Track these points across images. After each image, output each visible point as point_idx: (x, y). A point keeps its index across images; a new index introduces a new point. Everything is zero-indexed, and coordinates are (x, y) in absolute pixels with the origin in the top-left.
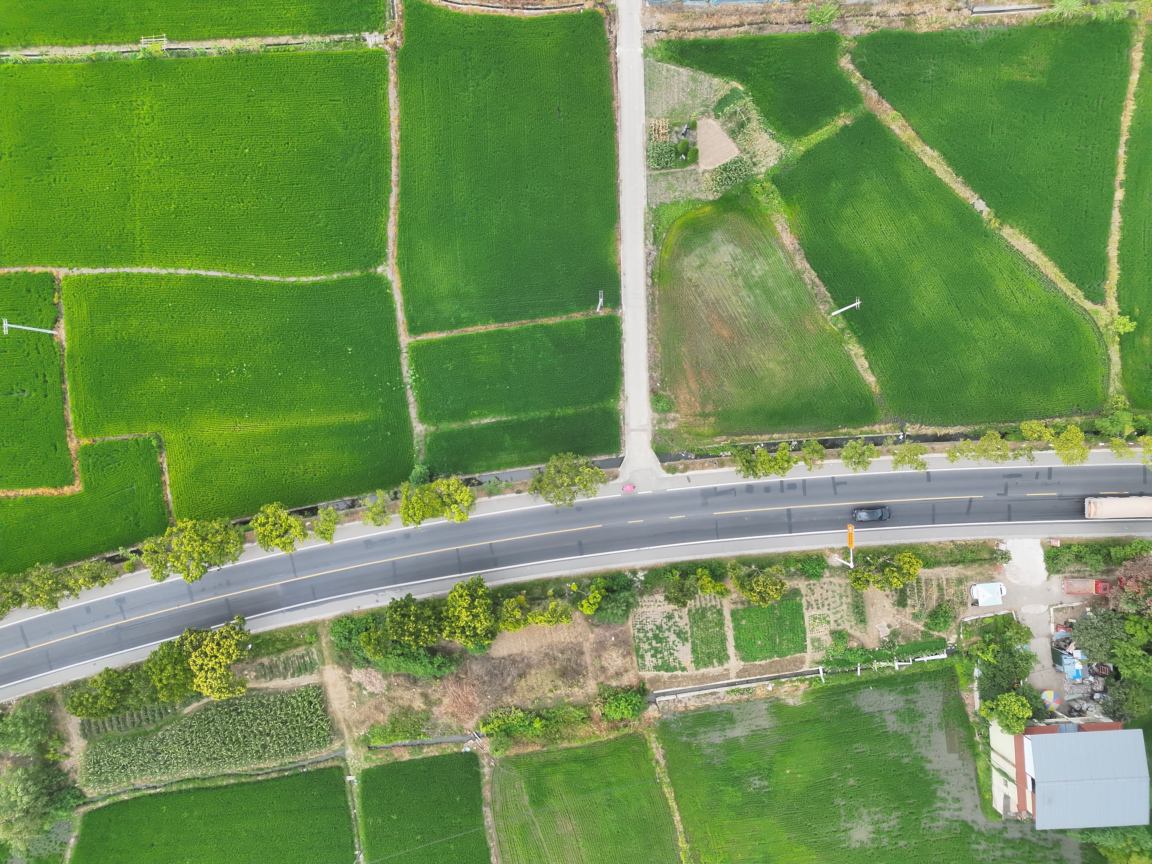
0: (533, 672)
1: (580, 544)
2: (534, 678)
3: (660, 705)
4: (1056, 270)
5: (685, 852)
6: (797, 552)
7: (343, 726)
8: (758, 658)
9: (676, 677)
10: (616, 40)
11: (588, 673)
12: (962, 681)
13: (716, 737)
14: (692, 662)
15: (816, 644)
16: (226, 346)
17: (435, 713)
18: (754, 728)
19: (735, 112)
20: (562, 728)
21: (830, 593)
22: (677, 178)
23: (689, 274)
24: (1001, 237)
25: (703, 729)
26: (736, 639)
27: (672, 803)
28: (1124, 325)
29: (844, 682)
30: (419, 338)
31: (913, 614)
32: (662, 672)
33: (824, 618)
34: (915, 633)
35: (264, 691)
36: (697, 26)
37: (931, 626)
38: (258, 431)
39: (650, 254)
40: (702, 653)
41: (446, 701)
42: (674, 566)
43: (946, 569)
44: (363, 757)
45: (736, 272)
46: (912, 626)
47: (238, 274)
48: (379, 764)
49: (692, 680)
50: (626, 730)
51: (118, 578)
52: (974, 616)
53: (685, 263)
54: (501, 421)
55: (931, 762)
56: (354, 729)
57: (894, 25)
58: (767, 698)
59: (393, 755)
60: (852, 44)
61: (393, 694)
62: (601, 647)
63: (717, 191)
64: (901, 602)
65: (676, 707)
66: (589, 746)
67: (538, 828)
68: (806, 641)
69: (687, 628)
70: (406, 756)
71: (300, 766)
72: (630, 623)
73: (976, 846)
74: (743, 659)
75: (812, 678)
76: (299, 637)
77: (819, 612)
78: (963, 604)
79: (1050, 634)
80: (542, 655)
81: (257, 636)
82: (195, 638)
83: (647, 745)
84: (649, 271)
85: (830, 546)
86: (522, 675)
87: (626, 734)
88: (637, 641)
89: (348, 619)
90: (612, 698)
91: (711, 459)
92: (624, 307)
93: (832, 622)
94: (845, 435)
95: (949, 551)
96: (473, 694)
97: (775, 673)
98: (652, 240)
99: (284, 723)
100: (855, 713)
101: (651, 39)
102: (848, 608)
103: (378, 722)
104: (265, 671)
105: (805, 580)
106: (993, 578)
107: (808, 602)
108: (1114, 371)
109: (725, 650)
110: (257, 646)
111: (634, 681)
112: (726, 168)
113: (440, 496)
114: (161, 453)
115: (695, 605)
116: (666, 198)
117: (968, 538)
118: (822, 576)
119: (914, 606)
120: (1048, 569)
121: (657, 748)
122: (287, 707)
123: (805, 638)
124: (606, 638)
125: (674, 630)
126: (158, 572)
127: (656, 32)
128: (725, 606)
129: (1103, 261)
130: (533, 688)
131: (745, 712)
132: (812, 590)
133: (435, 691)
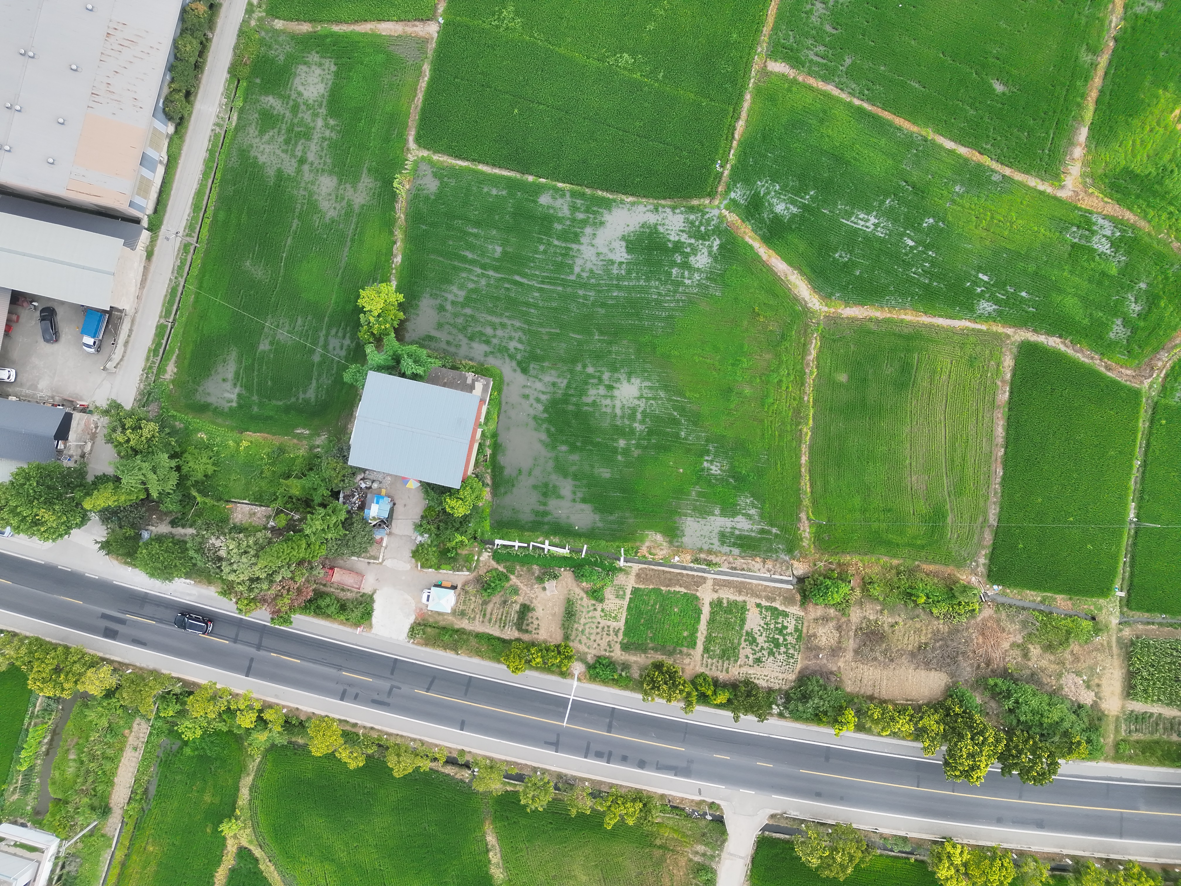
0: (910, 647)
1: (827, 759)
2: (911, 642)
3: (789, 572)
5: (807, 424)
6: (614, 688)
7: (1115, 650)
8: (682, 595)
9: (768, 598)
11: (856, 631)
12: (487, 511)
14: (748, 610)
15: (621, 593)
17: (1021, 637)
18: (701, 519)
20: (895, 579)
21: (593, 637)
25: (753, 534)
26: (698, 620)
27: (805, 473)
28: (229, 828)
29: (603, 543)
31: (518, 594)
32: (781, 608)
33: (606, 616)
34: (521, 575)
37: (504, 576)
40: (736, 617)
41: (1006, 645)
43: (472, 628)
44: (1104, 611)
46: (521, 583)
48: (1089, 599)
49: (751, 589)
50: (831, 559)
52: (458, 575)
55: (541, 441)
56: (1105, 643)
58: (682, 547)
59: (1073, 605)
61: (1058, 669)
62: (835, 651)
64: (525, 610)
65: (774, 567)
66: (873, 553)
67: (945, 488)
68: (630, 598)
69: (743, 644)
70: (1060, 598)
71: (1167, 620)
72: (799, 667)
73: (520, 346)
74: (697, 598)
75: (633, 555)
76: (1135, 752)
77: (609, 623)
78: (465, 590)
79: (389, 536)
80: (896, 660)
83: (815, 538)
86: (921, 648)
88: (797, 647)
91: (671, 804)
93: (599, 609)
95: (464, 645)
96: (977, 644)
97: (667, 572)
100: (600, 507)
102: (579, 619)
103: (1080, 645)
104: (1178, 729)
105: (612, 657)
107: (616, 635)
108: (250, 778)
109: (713, 614)
111: (811, 607)
115: (729, 664)
117: (441, 653)
118: (595, 656)
119: (515, 602)
120: (373, 601)
121: (804, 531)
123: (630, 602)
124: (827, 657)
125: (757, 646)
128: (699, 654)
130: (915, 632)
131: (706, 539)
132: (609, 645)
133: (1015, 658)
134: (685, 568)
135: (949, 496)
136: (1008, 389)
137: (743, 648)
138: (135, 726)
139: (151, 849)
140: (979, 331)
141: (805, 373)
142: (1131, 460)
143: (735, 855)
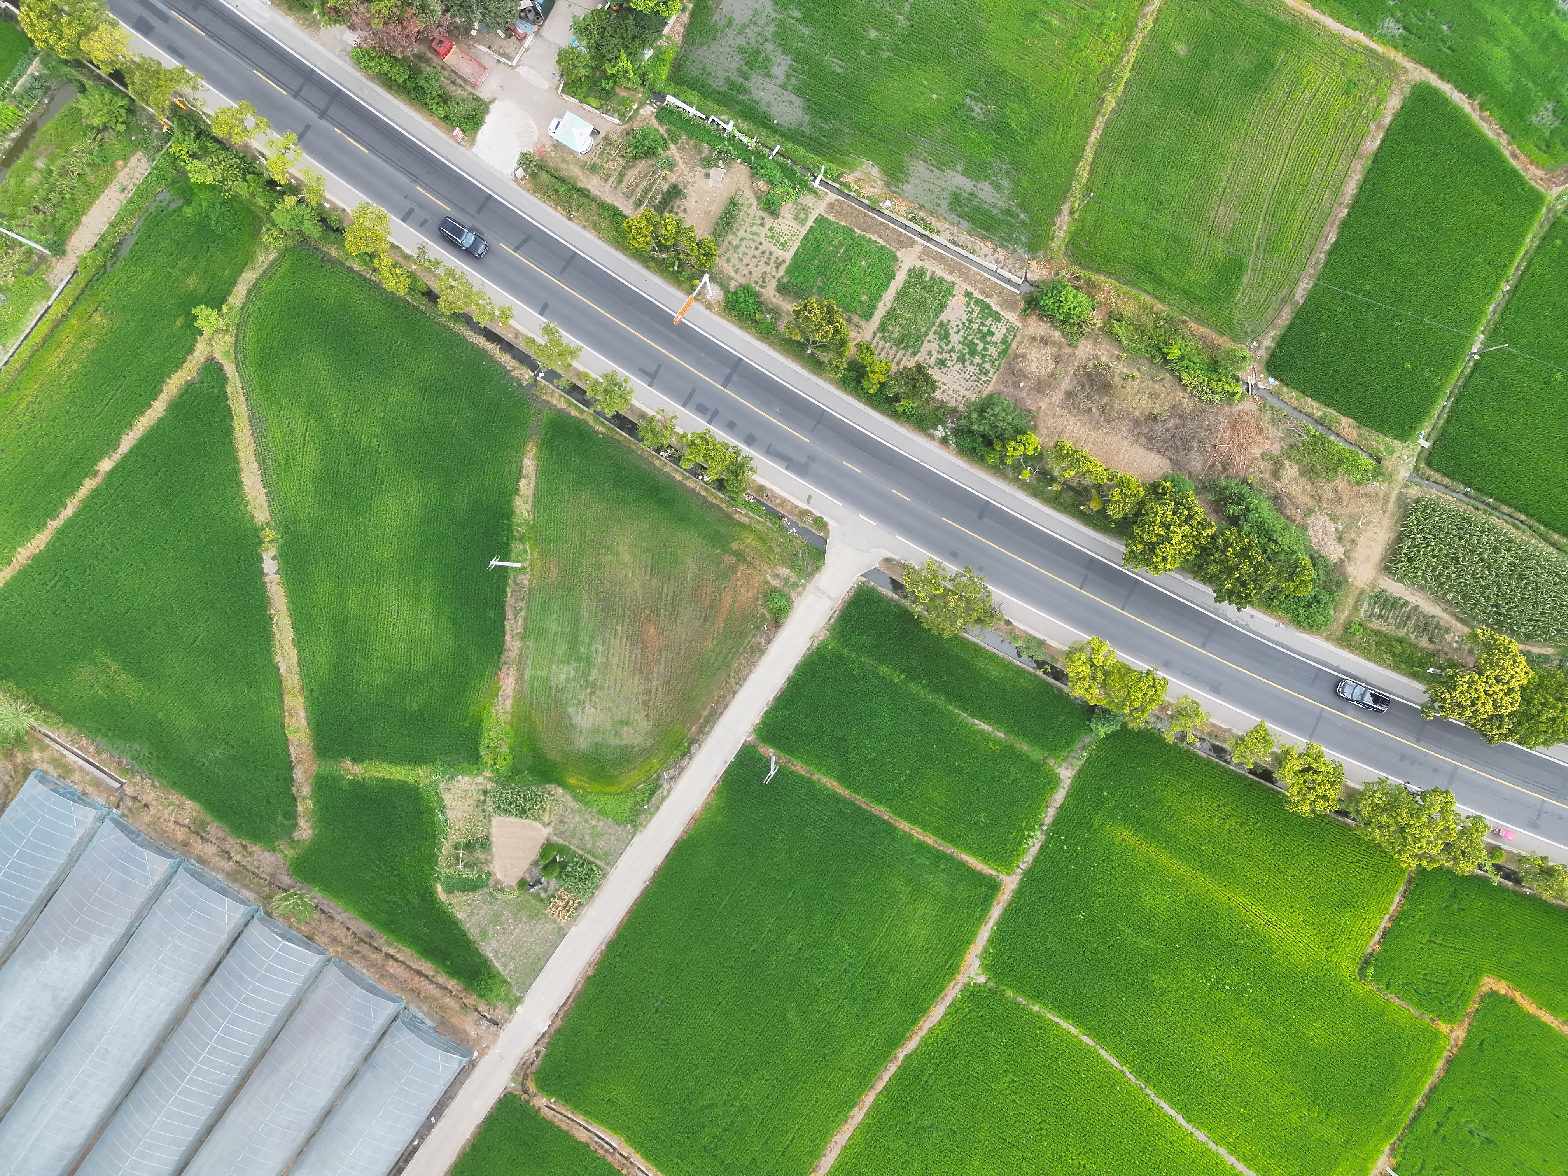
0: (1137, 413)
1: (981, 516)
2: (1142, 406)
3: (1022, 273)
4: (238, 434)
5: (1115, 90)
6: (749, 333)
7: (1391, 506)
8: (877, 247)
9: (983, 292)
10: (539, 1040)
11: (1078, 367)
12: (670, 56)
13: (986, 193)
14: (954, 296)
15: (802, 216)
16: (1213, 1020)
17: (1279, 448)
18: (937, 171)
19: (465, 866)
20: (1151, 326)
21: (746, 261)
22: (581, 839)
23: (644, 725)
24: (272, 513)
25: (995, 211)
26: (885, 286)
27: (1089, 155)
28: (207, 319)
29: (802, 150)
30: (994, 873)
31: (671, 170)
32: (995, 308)
33: (772, 237)
34: (685, 148)
35: (1450, 609)
36: (438, 990)
37: (662, 142)
38: (1247, 901)
39: (671, 778)
40: (935, 297)
41: (1257, 452)
42: (895, 415)
43: (598, 193)
44: (1394, 456)
45: (591, 688)
46: (681, 157)
47: (1142, 1089)
48: (1381, 436)
49: (967, 275)
50: (1081, 272)
51: (1523, 853)
52: (605, 119)
53: (640, 739)
54: (969, 715)
56: (1381, 494)
57: (220, 834)
58: (899, 194)
59: (1359, 435)
60: (282, 847)
61: (1310, 502)
62: (1042, 386)
63: (549, 793)
64: (675, 193)
65: (1006, 259)
66: (1134, 285)
67: (1256, 236)
68: (811, 227)
69: (931, 336)
70: (1346, 423)
71: (1470, 498)
72: (990, 389)
74: (895, 258)
75: (833, 181)
76: (1368, 641)
77: (774, 249)
78: (608, 141)
79: (535, 36)
80: (1114, 424)
81: (1415, 676)
82: (1492, 729)
83: (1070, 240)
84: (687, 760)
85: (708, 313)
86: (1153, 418)
87: (1083, 268)
88: (997, 363)
89: (1299, 622)
90: (1072, 321)
91: (768, 503)
92: (742, 742)
93: (767, 227)
94: (602, 422)
95: (581, 210)
96: (1222, 437)
97: (870, 216)
98: (659, 792)
99: (1456, 560)
100: (814, 108)
101: (498, 1015)
102: (738, 230)
103: (1350, 484)
104: (1433, 632)
105: (762, 295)
106: (555, 146)
107: (777, 268)
108: (254, 276)
109: (907, 282)
110: (1422, 665)
111: (1033, 321)
112: (520, 812)
113: (1104, 685)
114: (1371, 954)
115: (904, 356)
116: (610, 827)
117: (549, 209)
118: (740, 285)
119: (664, 178)
120: (486, 111)
121: (1060, 228)
122: (1440, 575)
123: (810, 231)
124: (1029, 390)
125: (947, 345)
126: (1477, 831)
127: (488, 1017)
128: (872, 331)
129: (177, 406)
130: (1151, 395)
131: (933, 197)
132: (763, 278)
133: (1261, 472)
134: (894, 221)
135: (1258, 248)
136: (1381, 136)
137: (929, 341)
138: (133, 160)
139: (98, 319)
140: (1373, 52)
141: (1137, 26)
142: (1499, 278)
143: (823, 593)
